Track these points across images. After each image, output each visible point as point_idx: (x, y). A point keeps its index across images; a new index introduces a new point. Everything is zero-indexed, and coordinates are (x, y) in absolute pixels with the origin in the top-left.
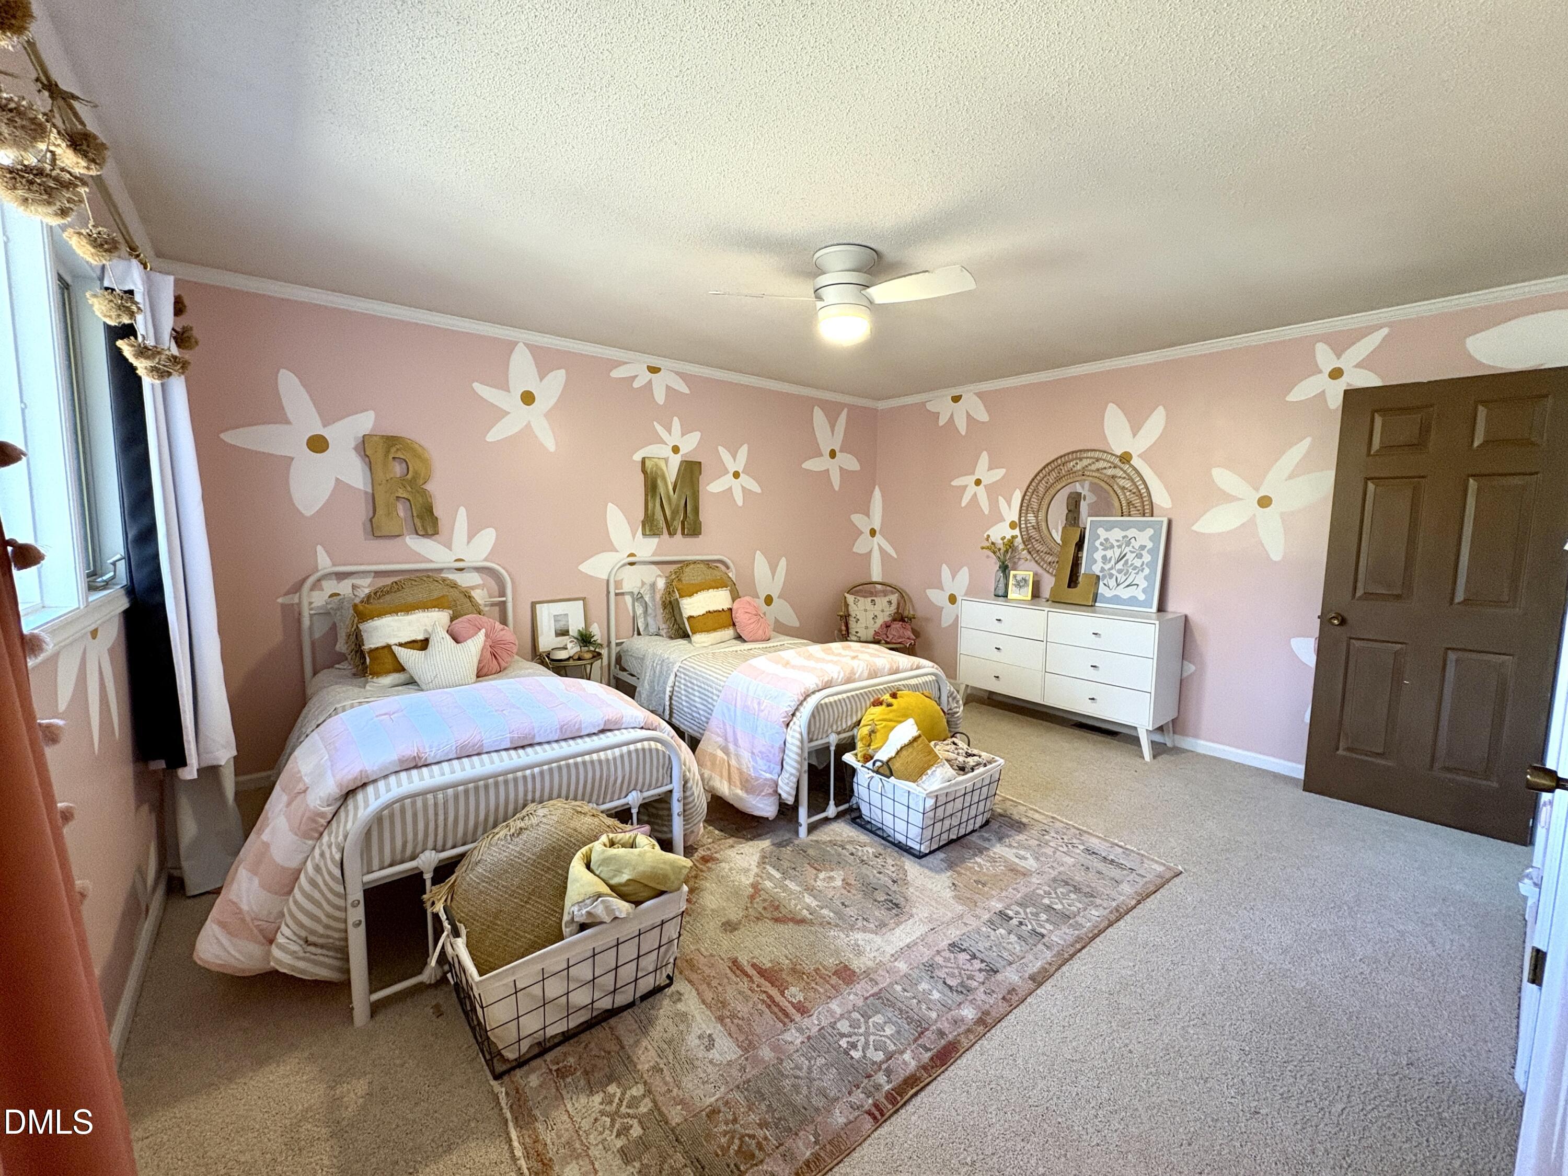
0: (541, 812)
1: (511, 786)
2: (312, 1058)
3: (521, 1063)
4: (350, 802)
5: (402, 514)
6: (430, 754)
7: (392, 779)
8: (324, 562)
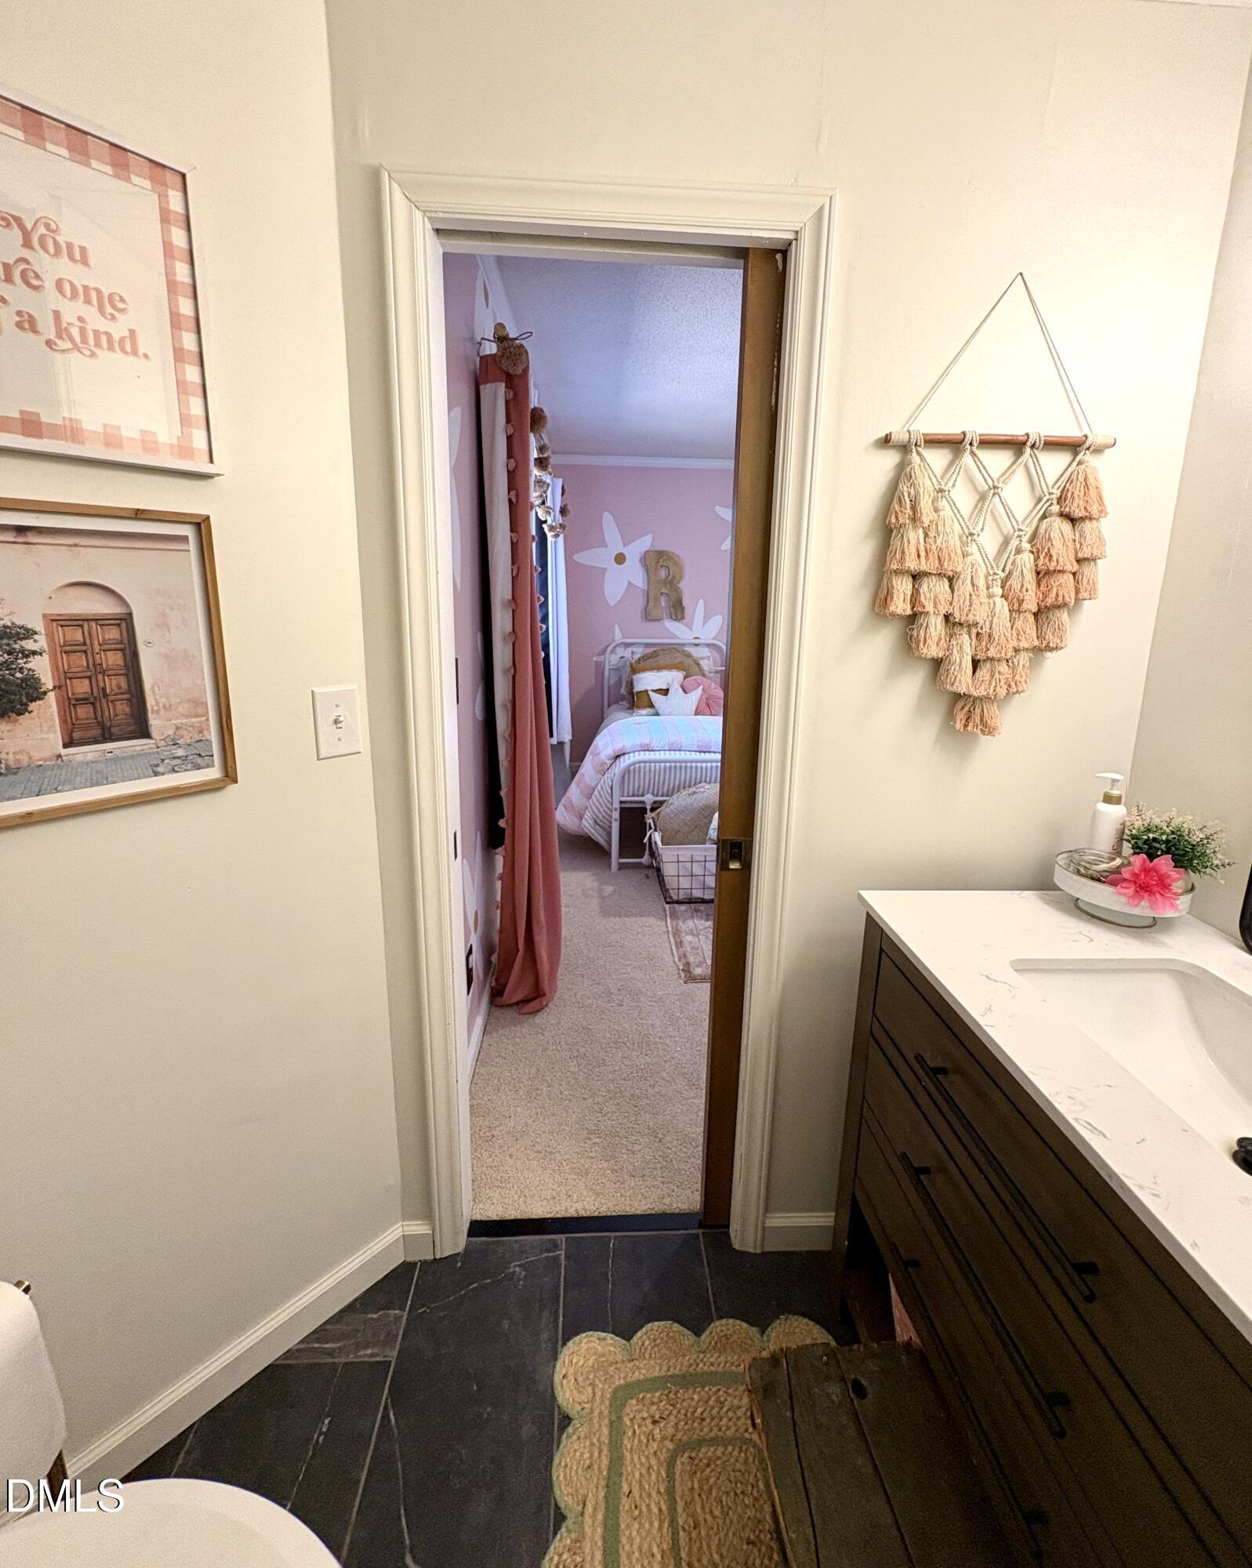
0: (707, 786)
1: (694, 770)
2: (594, 875)
3: (678, 902)
4: (617, 761)
5: (663, 604)
6: (655, 745)
7: (637, 753)
8: (618, 637)
